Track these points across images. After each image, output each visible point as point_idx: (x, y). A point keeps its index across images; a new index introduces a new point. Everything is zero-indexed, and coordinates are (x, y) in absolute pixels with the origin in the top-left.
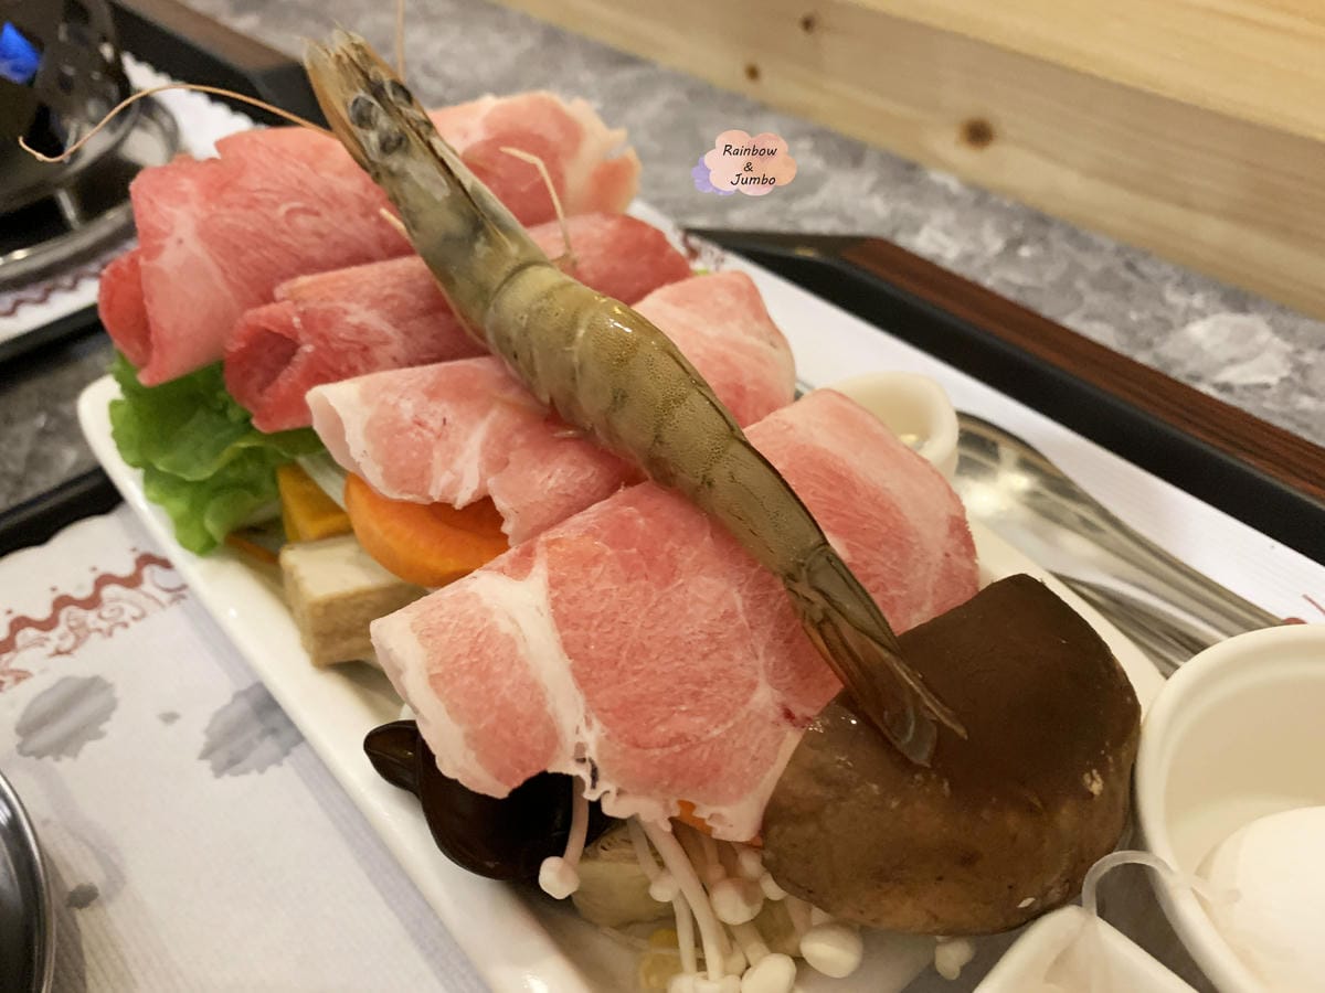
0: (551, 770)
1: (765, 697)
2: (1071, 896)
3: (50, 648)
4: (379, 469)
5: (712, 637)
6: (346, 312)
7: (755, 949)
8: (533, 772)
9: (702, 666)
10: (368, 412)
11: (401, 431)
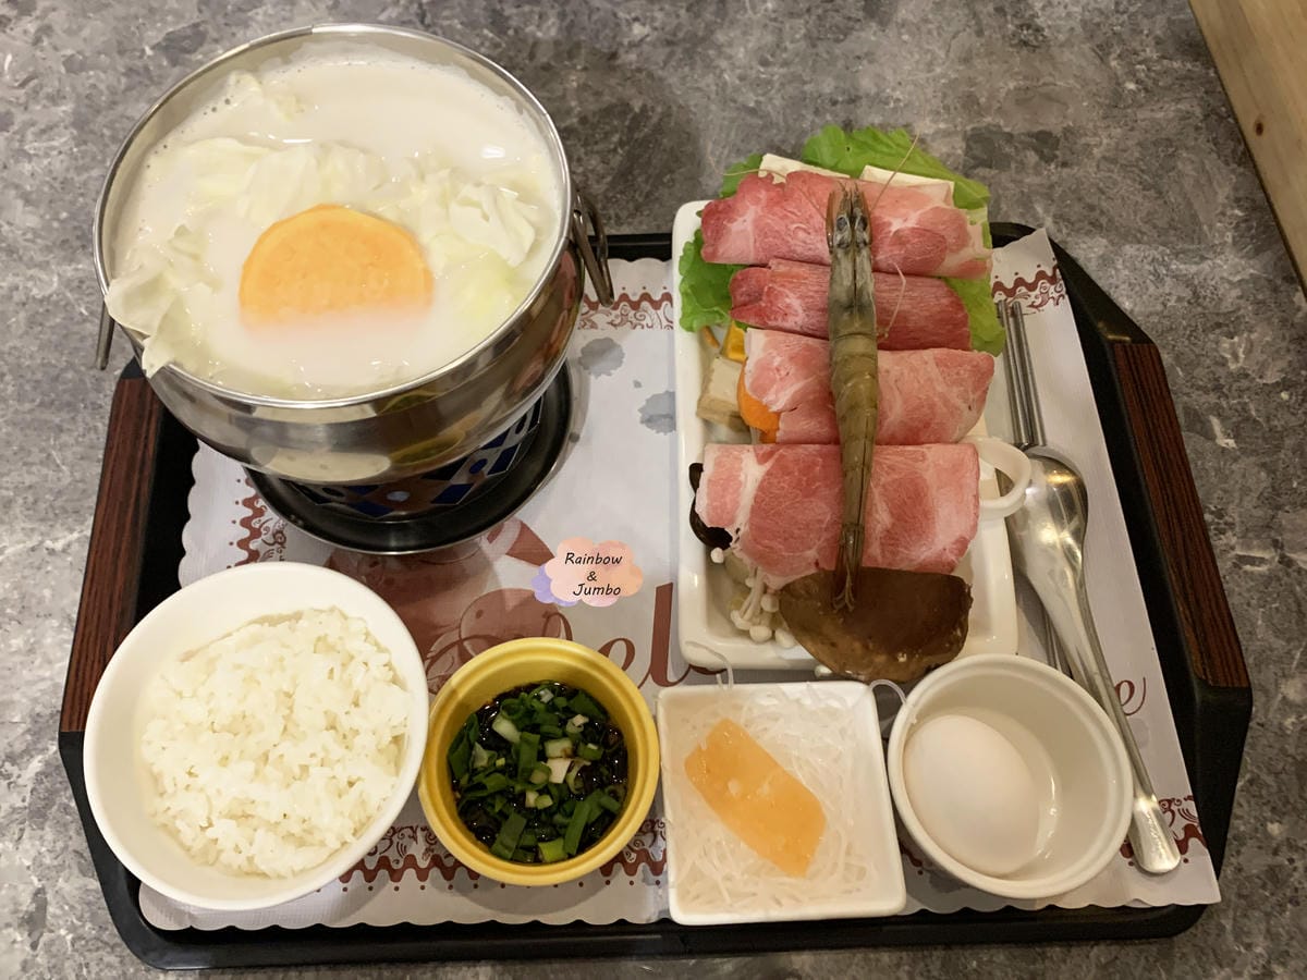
0: (726, 530)
1: (812, 554)
2: (867, 683)
3: (609, 320)
4: (750, 380)
5: (808, 525)
6: (787, 296)
7: (766, 621)
8: (720, 526)
9: (796, 531)
10: (762, 355)
11: (769, 369)
